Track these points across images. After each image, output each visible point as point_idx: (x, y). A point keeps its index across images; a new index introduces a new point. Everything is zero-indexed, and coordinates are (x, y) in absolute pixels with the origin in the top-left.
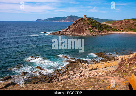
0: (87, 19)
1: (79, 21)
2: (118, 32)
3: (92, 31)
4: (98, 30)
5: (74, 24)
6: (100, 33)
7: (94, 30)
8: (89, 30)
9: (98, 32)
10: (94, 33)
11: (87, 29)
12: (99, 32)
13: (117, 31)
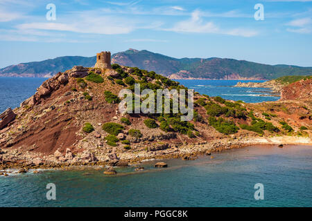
0: (108, 73)
1: (65, 82)
2: (276, 140)
3: (120, 135)
4: (158, 132)
5: (37, 102)
6: (166, 147)
7: (134, 133)
8: (104, 135)
9: (159, 143)
10: (133, 146)
11: (98, 126)
12: (164, 143)
13: (276, 130)
